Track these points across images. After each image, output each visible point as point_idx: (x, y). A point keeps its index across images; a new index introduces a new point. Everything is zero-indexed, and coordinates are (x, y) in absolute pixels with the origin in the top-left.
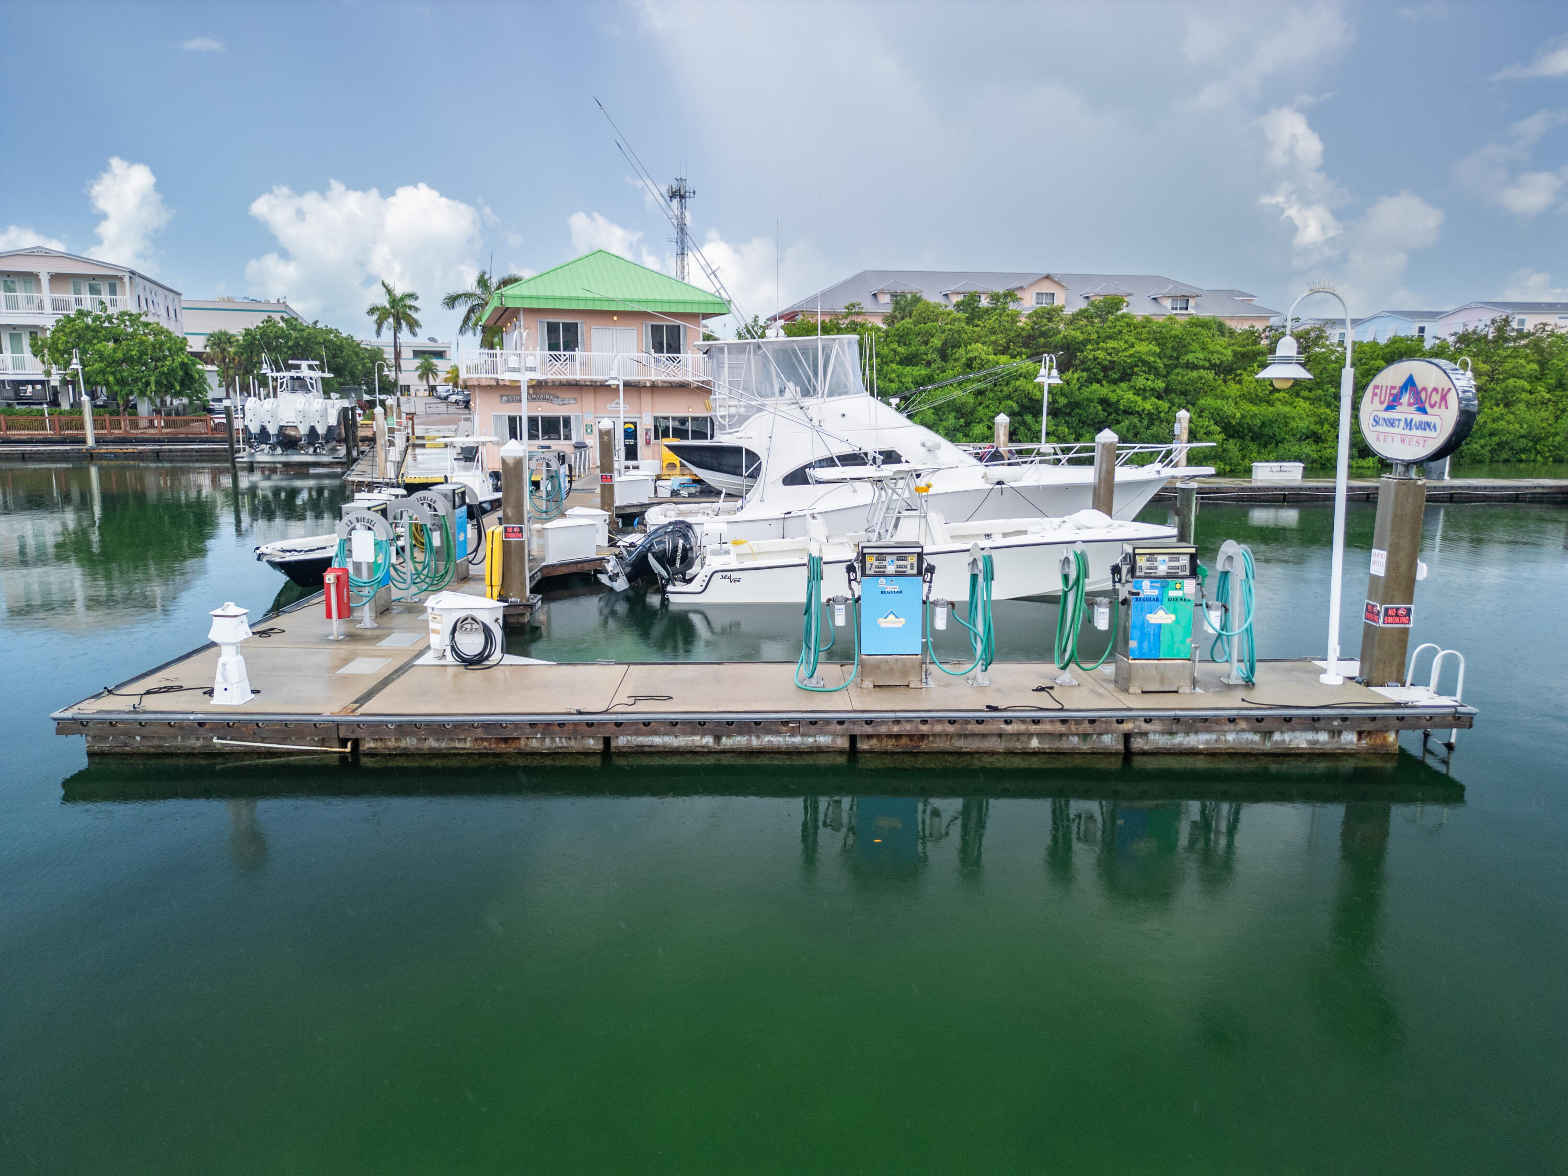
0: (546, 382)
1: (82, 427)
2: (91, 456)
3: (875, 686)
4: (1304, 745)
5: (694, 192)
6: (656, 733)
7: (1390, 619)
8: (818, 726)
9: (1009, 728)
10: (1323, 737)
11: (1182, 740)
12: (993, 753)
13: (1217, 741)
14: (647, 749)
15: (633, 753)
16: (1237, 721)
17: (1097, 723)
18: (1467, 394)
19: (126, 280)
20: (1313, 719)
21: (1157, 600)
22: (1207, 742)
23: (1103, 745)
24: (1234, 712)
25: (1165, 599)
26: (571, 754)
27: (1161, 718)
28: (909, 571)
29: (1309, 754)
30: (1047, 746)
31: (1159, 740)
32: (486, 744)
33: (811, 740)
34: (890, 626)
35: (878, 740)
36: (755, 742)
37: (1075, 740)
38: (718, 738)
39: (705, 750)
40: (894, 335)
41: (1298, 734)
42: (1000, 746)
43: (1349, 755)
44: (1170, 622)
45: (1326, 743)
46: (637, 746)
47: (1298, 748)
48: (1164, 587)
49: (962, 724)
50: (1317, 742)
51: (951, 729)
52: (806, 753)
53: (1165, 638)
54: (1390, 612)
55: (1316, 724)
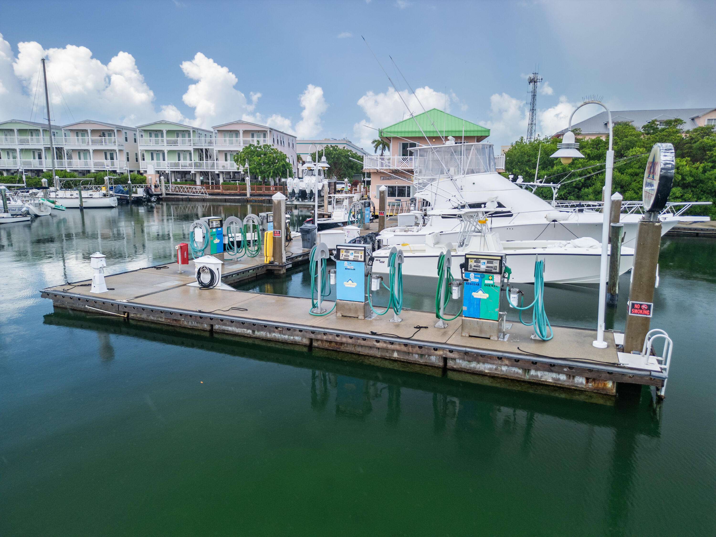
0: (398, 170)
1: (246, 190)
2: (247, 201)
3: (342, 316)
4: (551, 381)
5: (542, 79)
6: (225, 325)
7: (636, 311)
8: (291, 331)
9: (378, 345)
10: (563, 377)
11: (474, 365)
12: (375, 357)
13: (496, 369)
14: (226, 332)
15: (221, 333)
16: (503, 359)
17: (423, 349)
18: (668, 166)
19: (268, 132)
20: (551, 365)
21: (478, 285)
22: (490, 369)
23: (431, 362)
24: (500, 354)
25: (483, 285)
26: (198, 329)
27: (459, 351)
28: (360, 259)
29: (553, 386)
30: (402, 358)
31: (462, 364)
32: (169, 320)
33: (292, 338)
34: (349, 286)
35: (321, 342)
36: (269, 336)
37: (416, 356)
38: (253, 332)
39: (249, 336)
40: (591, 144)
41: (546, 373)
42: (378, 354)
43: (581, 391)
44: (485, 298)
45: (565, 381)
46: (223, 330)
47: (546, 381)
48: (482, 277)
49: (355, 339)
50: (559, 379)
51: (350, 341)
52: (290, 344)
53: (482, 307)
54: (636, 306)
55: (553, 368)
